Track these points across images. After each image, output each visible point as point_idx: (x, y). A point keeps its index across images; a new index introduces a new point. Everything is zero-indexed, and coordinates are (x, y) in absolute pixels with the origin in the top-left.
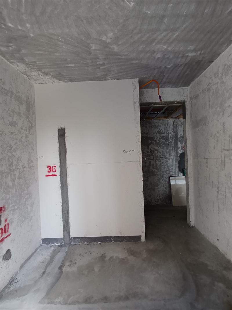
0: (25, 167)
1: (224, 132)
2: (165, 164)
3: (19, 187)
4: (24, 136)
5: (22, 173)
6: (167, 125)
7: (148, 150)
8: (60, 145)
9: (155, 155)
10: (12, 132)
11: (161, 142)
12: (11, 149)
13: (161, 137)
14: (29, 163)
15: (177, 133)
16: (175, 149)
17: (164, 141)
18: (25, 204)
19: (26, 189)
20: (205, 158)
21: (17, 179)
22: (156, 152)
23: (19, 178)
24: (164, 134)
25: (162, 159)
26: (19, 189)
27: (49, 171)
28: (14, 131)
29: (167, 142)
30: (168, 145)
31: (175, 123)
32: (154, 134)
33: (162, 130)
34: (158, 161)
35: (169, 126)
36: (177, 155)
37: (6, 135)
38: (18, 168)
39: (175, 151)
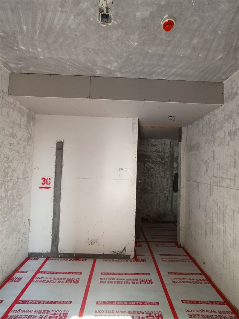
0: (19, 178)
1: (214, 160)
2: (160, 183)
3: (11, 198)
4: (22, 147)
5: (16, 184)
6: (165, 145)
7: (144, 167)
8: (57, 158)
9: (151, 173)
10: (11, 143)
11: (157, 161)
12: (8, 160)
13: (157, 155)
14: (23, 174)
15: (174, 153)
16: (170, 168)
17: (160, 160)
18: (15, 215)
19: (18, 200)
20: (196, 182)
21: (10, 190)
22: (152, 170)
23: (13, 189)
24: (161, 153)
25: (157, 178)
26: (11, 200)
27: (44, 183)
28: (12, 142)
29: (163, 161)
30: (164, 164)
31: (172, 144)
32: (151, 152)
33: (159, 149)
34: (153, 179)
35: (166, 146)
36: (172, 174)
37: (4, 146)
38: (13, 179)
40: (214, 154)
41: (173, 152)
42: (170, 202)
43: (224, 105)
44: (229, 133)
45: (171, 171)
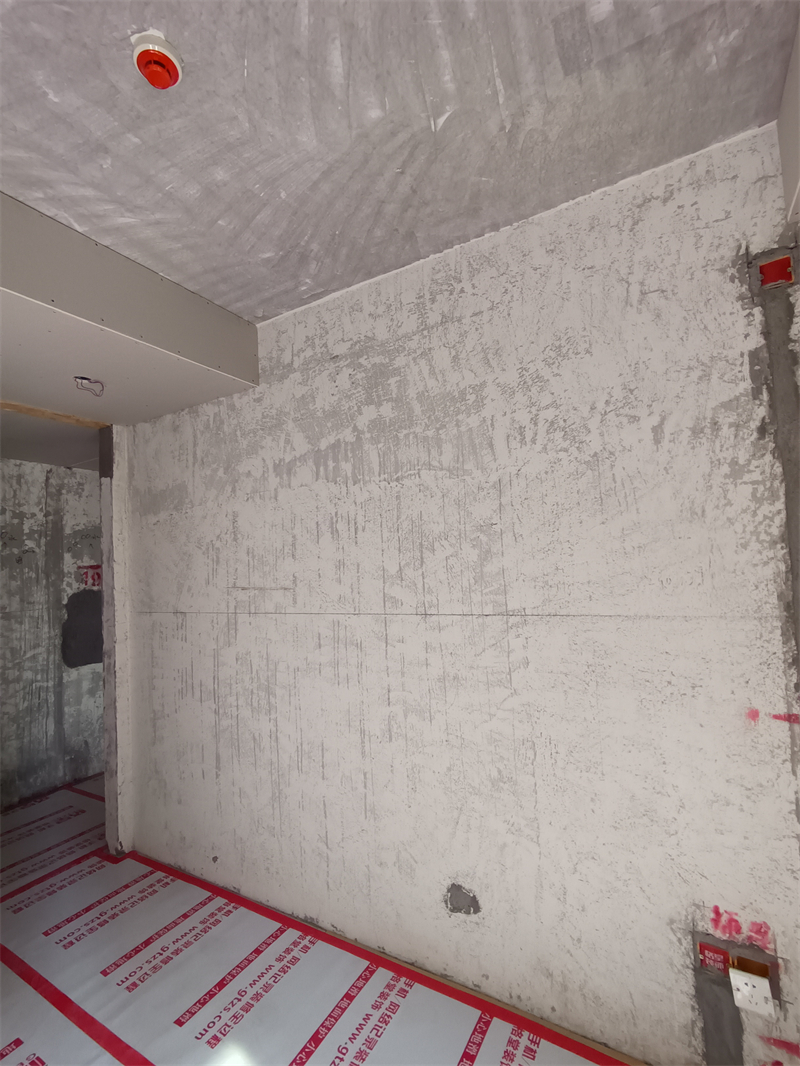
16: (48, 577)
39: (47, 587)
40: (235, 521)
41: (59, 513)
42: (52, 709)
43: (258, 389)
44: (276, 467)
45: (51, 589)
